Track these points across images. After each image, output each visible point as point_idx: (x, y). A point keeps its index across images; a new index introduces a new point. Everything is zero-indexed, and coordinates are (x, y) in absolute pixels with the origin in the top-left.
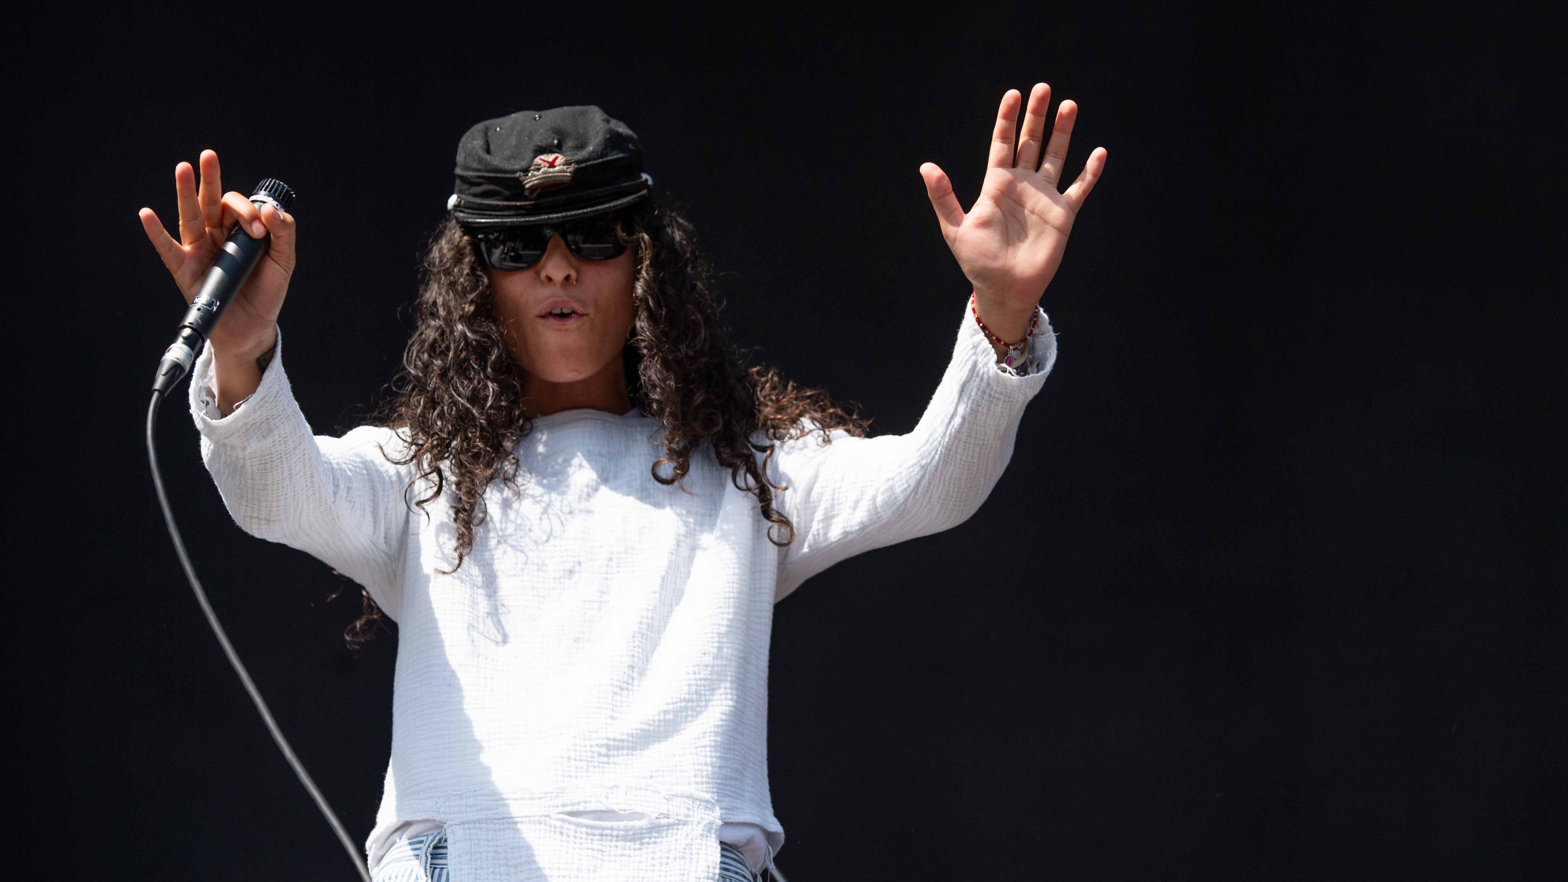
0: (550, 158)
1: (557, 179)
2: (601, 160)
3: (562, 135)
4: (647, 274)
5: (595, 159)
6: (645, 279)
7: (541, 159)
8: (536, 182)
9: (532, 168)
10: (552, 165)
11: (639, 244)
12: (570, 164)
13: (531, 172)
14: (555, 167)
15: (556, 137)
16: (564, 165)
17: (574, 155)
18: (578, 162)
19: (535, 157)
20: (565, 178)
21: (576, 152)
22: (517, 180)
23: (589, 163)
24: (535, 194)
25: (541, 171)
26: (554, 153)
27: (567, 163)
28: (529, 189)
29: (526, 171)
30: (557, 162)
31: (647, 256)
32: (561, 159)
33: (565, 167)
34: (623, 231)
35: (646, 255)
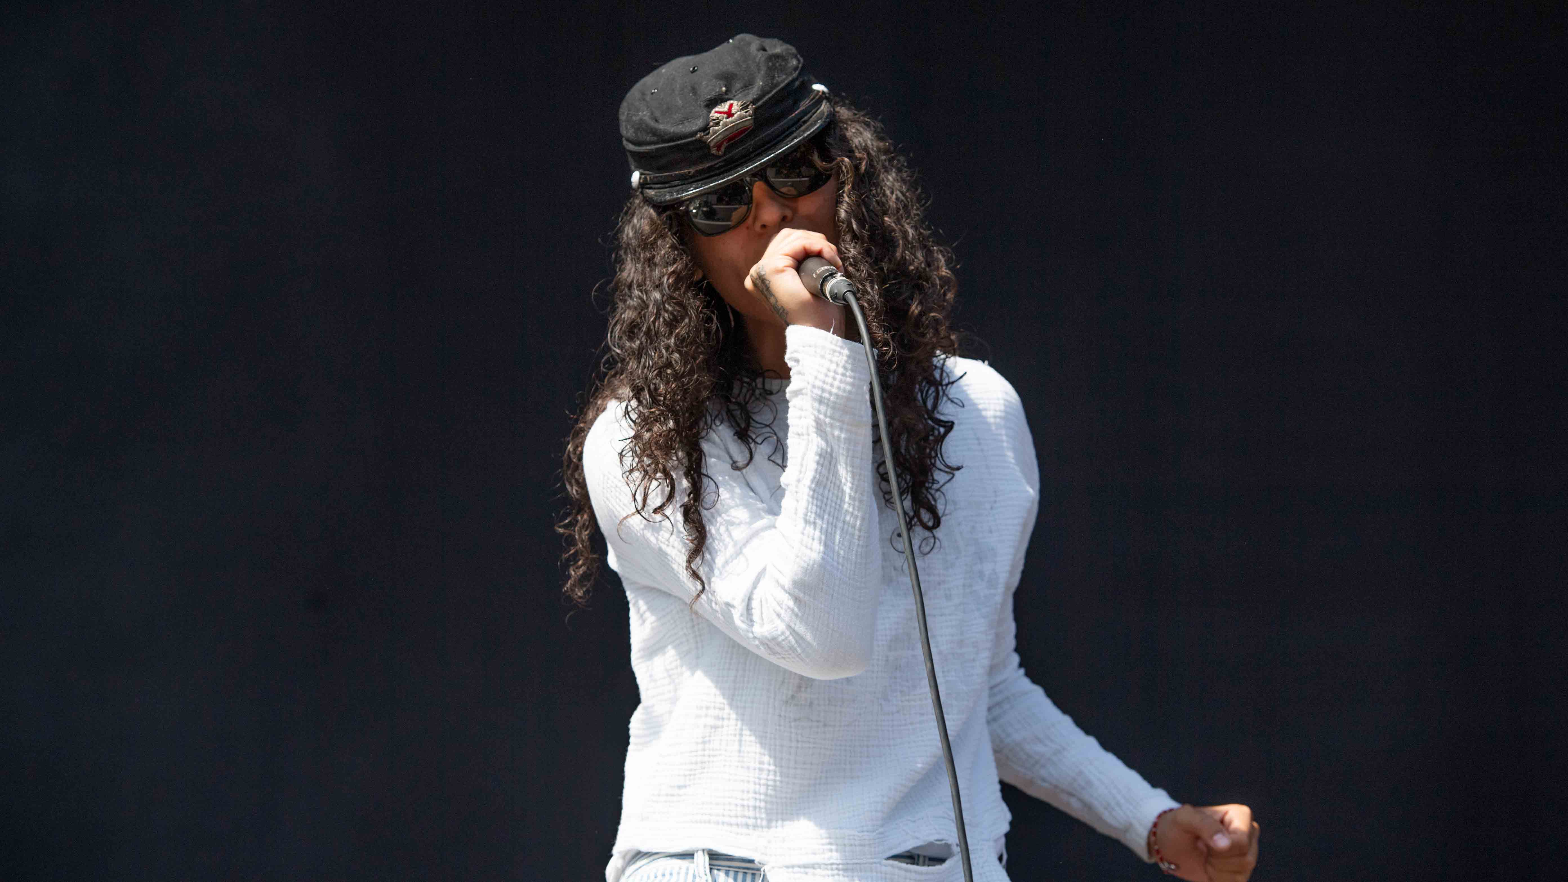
0: (725, 107)
1: (740, 126)
2: (774, 91)
3: (728, 78)
4: (849, 198)
5: (768, 93)
6: (848, 203)
7: (716, 112)
8: (719, 137)
9: (711, 124)
10: (729, 114)
11: (841, 168)
12: (747, 107)
13: (711, 129)
14: (733, 115)
15: (722, 83)
16: (742, 109)
17: (748, 94)
18: (754, 102)
19: (710, 112)
20: (747, 123)
21: (746, 91)
22: (700, 141)
23: (765, 99)
24: (723, 149)
25: (721, 124)
26: (726, 100)
27: (744, 107)
28: (714, 147)
29: (705, 129)
30: (734, 110)
31: (849, 180)
32: (736, 105)
33: (743, 112)
34: (823, 161)
35: (847, 179)
